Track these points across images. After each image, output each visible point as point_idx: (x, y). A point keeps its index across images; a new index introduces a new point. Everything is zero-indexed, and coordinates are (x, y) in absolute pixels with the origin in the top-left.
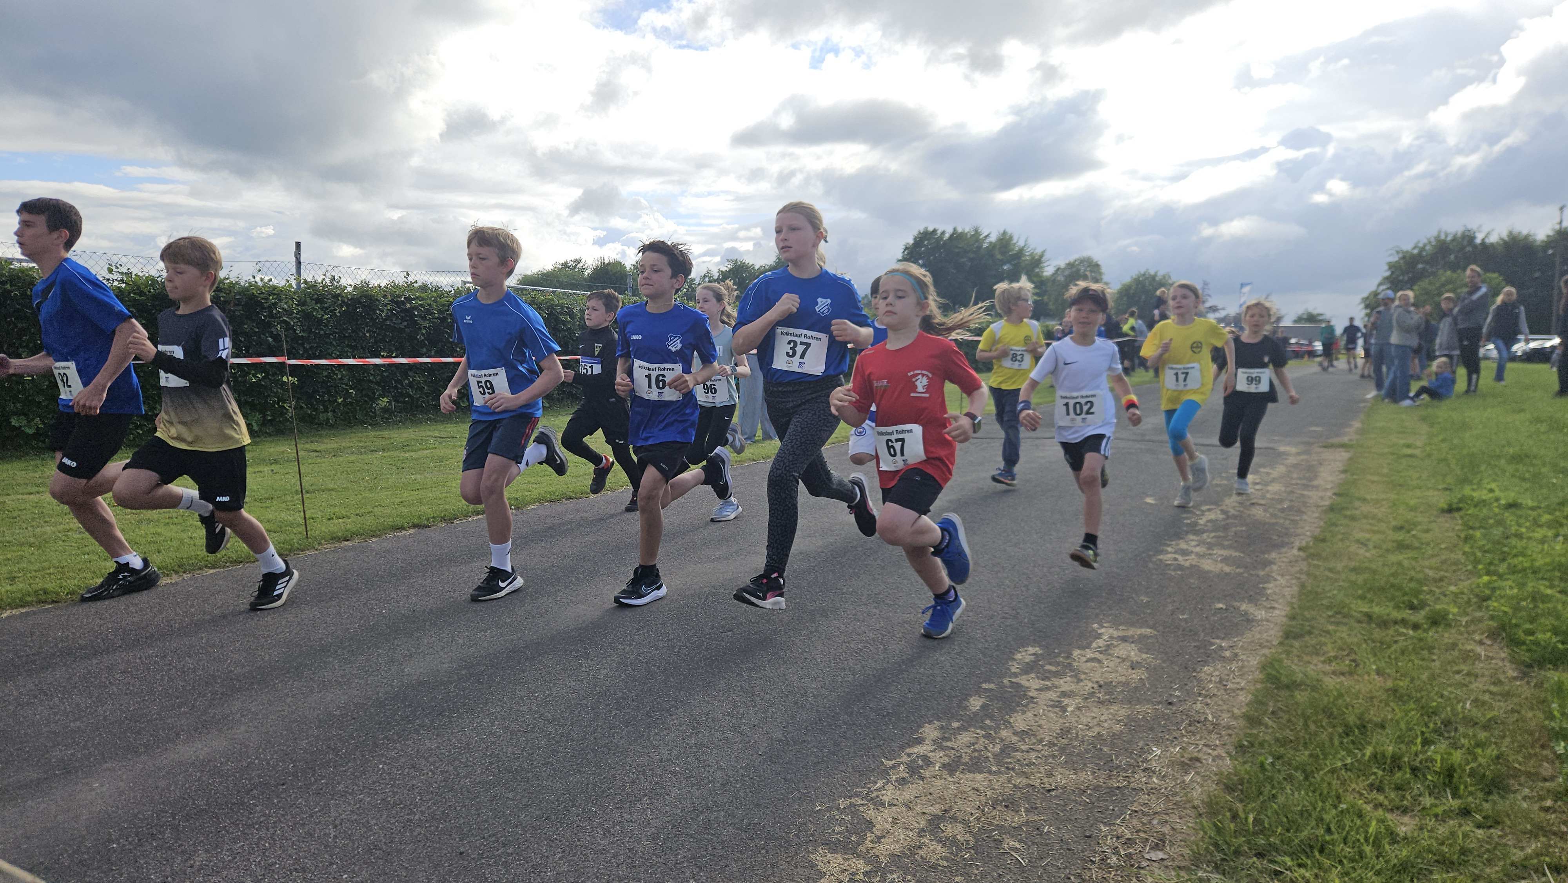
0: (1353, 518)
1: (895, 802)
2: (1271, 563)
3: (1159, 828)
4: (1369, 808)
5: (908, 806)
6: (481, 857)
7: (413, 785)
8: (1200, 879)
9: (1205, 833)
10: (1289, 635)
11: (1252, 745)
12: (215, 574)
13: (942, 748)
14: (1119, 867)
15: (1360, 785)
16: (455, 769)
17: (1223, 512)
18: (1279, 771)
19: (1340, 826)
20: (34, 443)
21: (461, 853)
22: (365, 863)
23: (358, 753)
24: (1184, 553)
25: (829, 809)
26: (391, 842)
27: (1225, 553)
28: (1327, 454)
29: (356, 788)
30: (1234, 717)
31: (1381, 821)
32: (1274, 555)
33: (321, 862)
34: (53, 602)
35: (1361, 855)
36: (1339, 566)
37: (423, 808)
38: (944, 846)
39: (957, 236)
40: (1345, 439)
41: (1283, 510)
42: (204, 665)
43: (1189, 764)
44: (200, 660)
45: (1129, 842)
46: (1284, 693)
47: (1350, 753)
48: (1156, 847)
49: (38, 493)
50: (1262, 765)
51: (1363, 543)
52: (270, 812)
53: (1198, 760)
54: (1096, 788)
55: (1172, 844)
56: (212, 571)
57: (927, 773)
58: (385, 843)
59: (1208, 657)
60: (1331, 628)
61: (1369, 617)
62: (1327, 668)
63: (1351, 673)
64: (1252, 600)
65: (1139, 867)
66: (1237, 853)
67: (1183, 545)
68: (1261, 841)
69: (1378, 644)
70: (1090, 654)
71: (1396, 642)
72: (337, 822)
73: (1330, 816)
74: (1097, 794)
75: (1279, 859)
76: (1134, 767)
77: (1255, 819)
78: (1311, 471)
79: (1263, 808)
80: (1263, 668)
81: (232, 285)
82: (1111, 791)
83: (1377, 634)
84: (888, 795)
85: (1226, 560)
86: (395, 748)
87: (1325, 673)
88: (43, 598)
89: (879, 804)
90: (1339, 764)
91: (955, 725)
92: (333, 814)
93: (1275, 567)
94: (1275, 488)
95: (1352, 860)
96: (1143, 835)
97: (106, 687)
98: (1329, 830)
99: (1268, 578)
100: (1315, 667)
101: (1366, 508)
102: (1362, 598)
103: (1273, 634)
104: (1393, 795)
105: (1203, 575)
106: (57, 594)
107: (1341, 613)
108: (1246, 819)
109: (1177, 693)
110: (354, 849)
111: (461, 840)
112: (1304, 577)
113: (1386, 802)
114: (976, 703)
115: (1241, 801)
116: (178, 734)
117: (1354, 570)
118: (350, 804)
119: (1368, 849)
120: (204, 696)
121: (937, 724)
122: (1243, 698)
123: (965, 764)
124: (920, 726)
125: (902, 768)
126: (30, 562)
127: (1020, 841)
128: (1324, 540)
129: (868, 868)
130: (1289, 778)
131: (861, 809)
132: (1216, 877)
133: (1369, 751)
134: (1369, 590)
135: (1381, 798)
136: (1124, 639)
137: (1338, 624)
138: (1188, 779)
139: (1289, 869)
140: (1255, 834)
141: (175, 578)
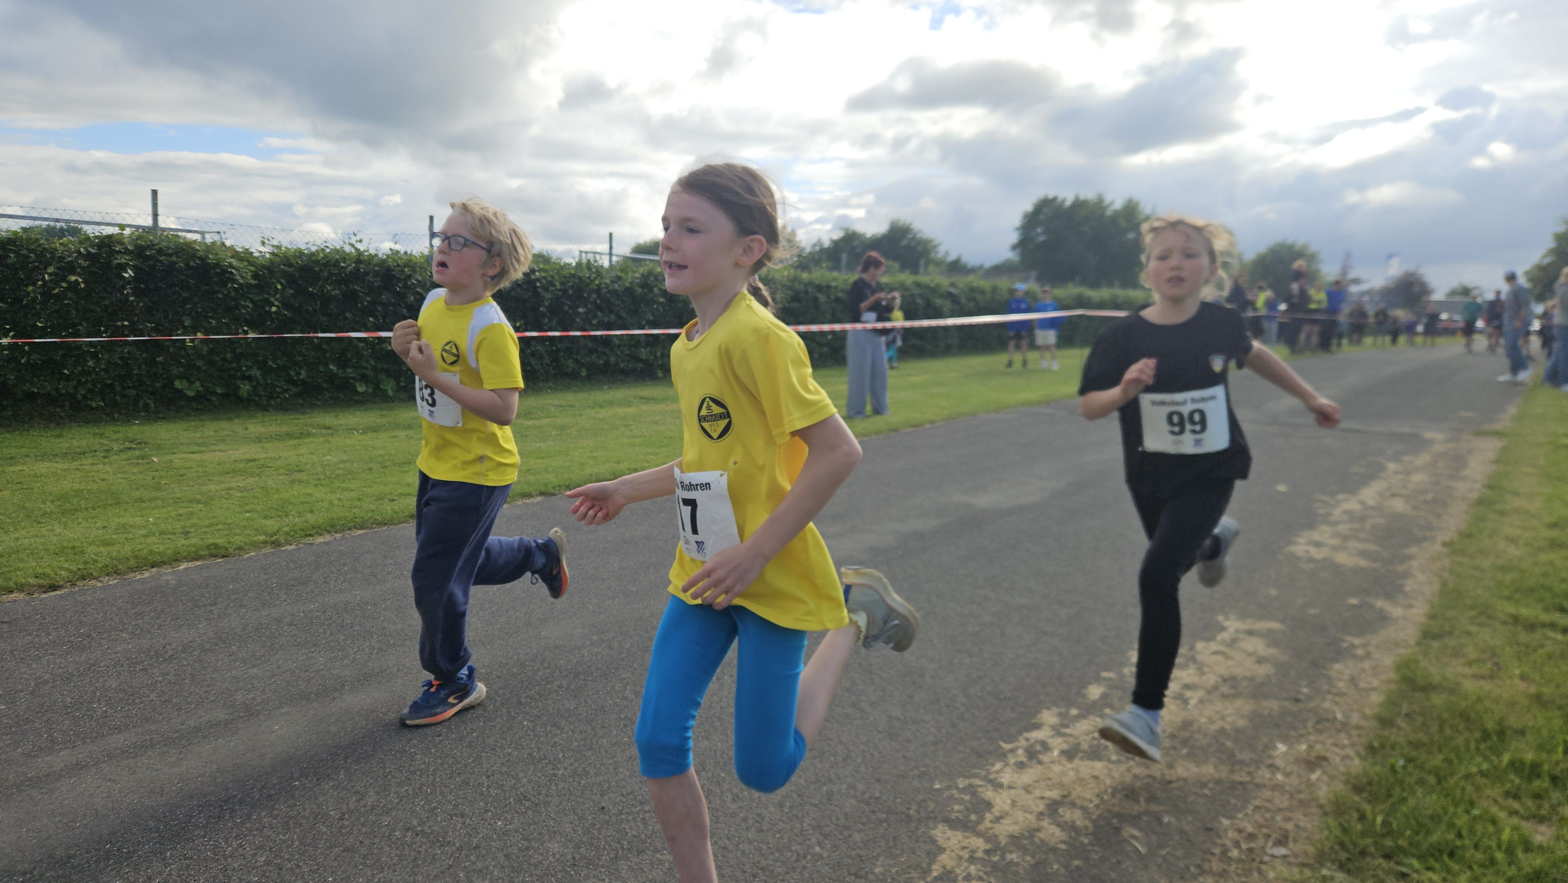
0: (1503, 513)
1: (1014, 785)
2: (1410, 558)
3: (1282, 824)
4: (1502, 815)
5: (1027, 789)
6: (620, 812)
7: (556, 743)
8: (1324, 878)
9: (1331, 832)
10: (1427, 635)
11: (1383, 746)
12: (365, 534)
13: (1059, 734)
14: (1240, 861)
15: (1496, 791)
16: (593, 729)
17: (1362, 503)
18: (1410, 774)
19: (1472, 831)
20: (194, 405)
21: (603, 808)
22: (517, 812)
23: (504, 710)
24: (1318, 545)
25: (948, 788)
26: (539, 794)
27: (1360, 546)
28: (1480, 443)
29: (504, 742)
30: (1365, 717)
31: (1515, 828)
32: (1414, 550)
33: (478, 809)
34: (223, 557)
35: (1493, 862)
36: (1486, 563)
37: (565, 764)
38: (1063, 830)
39: (1079, 204)
40: (1499, 426)
41: (1426, 502)
42: (360, 621)
43: (1314, 762)
44: (356, 616)
45: (1251, 837)
46: (1419, 695)
47: (1486, 758)
48: (1279, 843)
49: (200, 452)
50: (1393, 769)
51: (1512, 540)
52: (429, 761)
53: (1325, 759)
54: (1218, 782)
55: (1295, 841)
56: (360, 532)
57: (1045, 758)
58: (534, 796)
59: (1340, 654)
60: (1473, 629)
61: (1516, 619)
62: (1467, 671)
63: (1492, 677)
64: (1388, 596)
65: (1262, 862)
66: (1363, 853)
67: (1315, 536)
68: (1389, 843)
69: (1523, 649)
70: (1214, 646)
71: (1543, 646)
72: (490, 773)
73: (1462, 821)
74: (1218, 788)
75: (1406, 861)
76: (1257, 763)
77: (1383, 822)
78: (1458, 461)
79: (1393, 810)
80: (1398, 667)
81: (372, 257)
82: (1234, 785)
83: (1523, 637)
84: (1006, 778)
85: (1362, 554)
86: (537, 707)
87: (1464, 676)
88: (214, 552)
89: (998, 786)
90: (1474, 770)
91: (1074, 712)
92: (485, 766)
93: (1414, 563)
94: (1418, 478)
95: (1482, 866)
96: (1265, 831)
97: (276, 638)
98: (1460, 835)
99: (1406, 575)
100: (1455, 669)
101: (1517, 503)
102: (1509, 598)
103: (1409, 633)
104: (1530, 803)
105: (1338, 569)
106: (227, 549)
107: (1485, 614)
108: (1374, 820)
109: (1305, 690)
110: (505, 798)
111: (602, 795)
112: (1446, 575)
113: (1522, 811)
114: (1095, 692)
115: (1370, 802)
116: (343, 685)
117: (1503, 569)
118: (499, 757)
119: (1499, 856)
120: (363, 651)
121: (1055, 710)
122: (1376, 698)
123: (1084, 752)
124: (1038, 712)
125: (1020, 752)
126: (199, 518)
127: (1140, 830)
128: (1469, 536)
129: (988, 847)
130: (1421, 782)
131: (980, 790)
132: (1340, 876)
133: (1506, 758)
134: (1517, 590)
135: (1516, 805)
136: (1251, 633)
137: (1481, 625)
138: (1314, 777)
139: (1417, 871)
140: (1383, 836)
141: (327, 538)
